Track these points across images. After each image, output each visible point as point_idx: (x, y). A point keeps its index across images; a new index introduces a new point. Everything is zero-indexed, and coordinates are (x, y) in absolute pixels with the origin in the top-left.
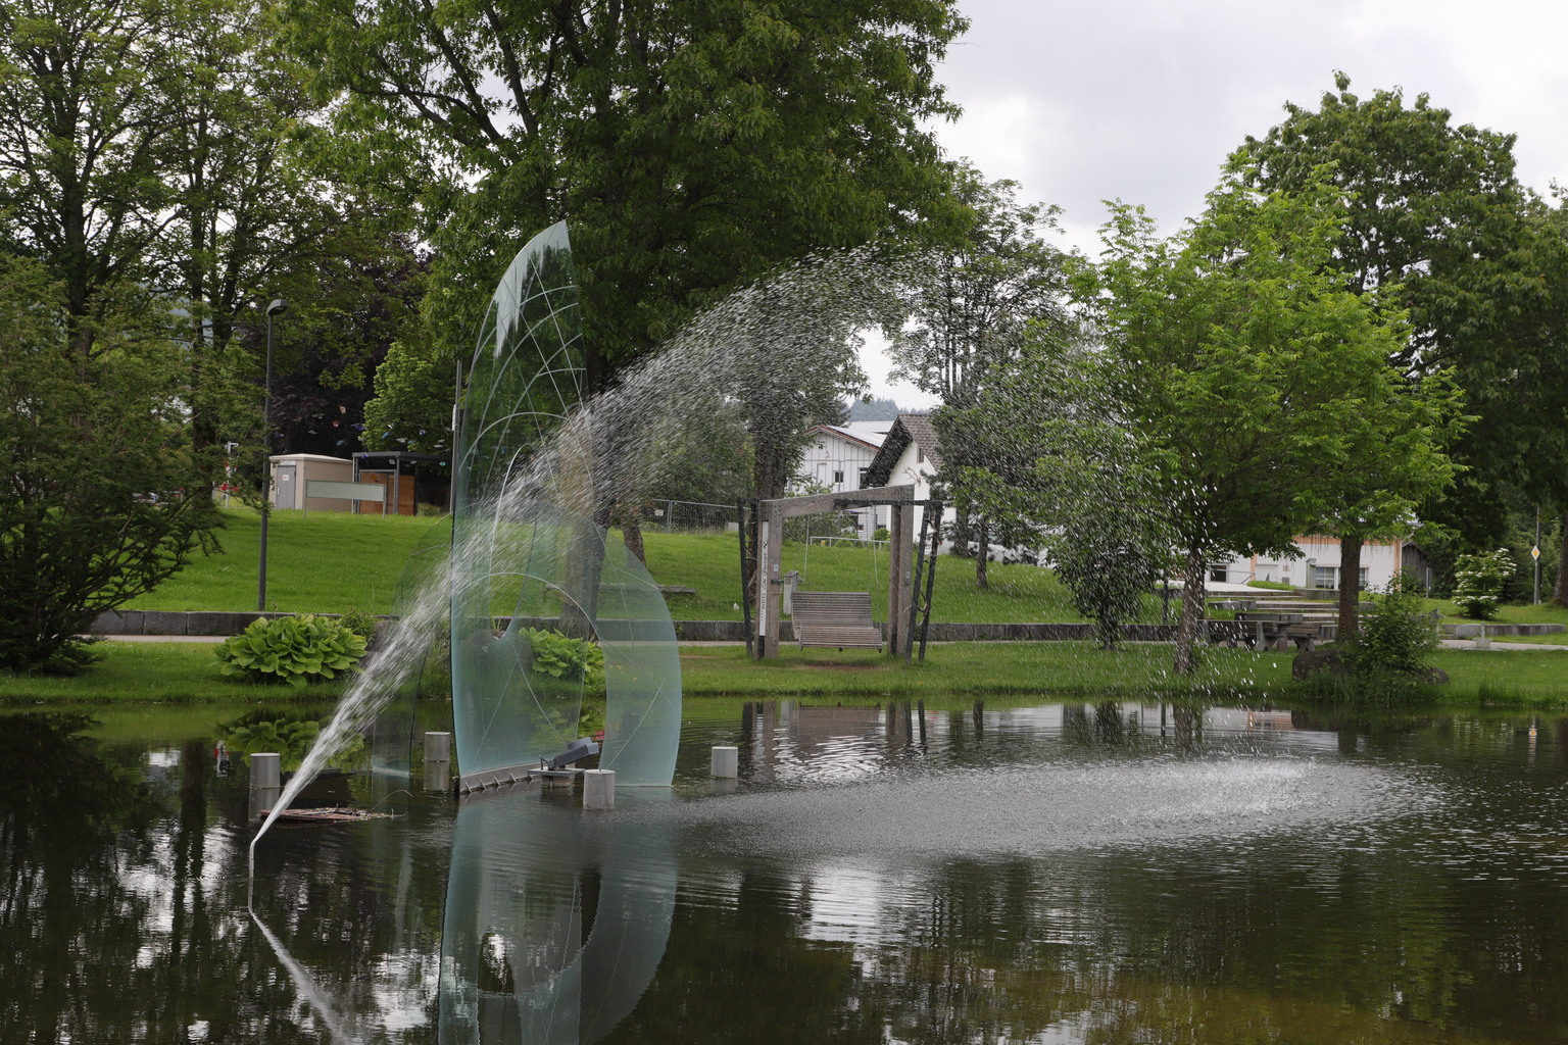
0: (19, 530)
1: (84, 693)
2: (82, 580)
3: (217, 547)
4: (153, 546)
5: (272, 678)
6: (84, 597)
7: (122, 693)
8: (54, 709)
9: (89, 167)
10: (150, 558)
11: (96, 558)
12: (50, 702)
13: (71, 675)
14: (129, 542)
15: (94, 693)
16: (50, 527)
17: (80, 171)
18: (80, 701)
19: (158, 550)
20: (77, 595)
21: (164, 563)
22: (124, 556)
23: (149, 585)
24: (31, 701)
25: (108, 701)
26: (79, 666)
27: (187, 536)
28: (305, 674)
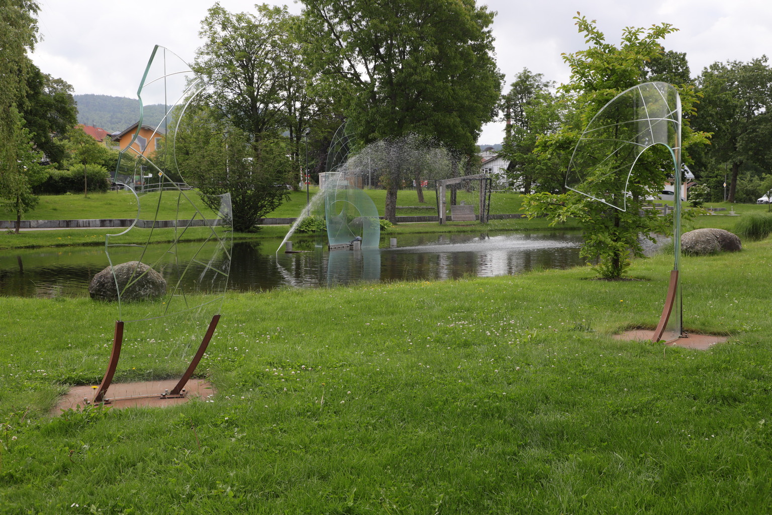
0: (241, 197)
1: (258, 236)
2: (257, 209)
3: (290, 199)
4: (273, 199)
5: (303, 232)
6: (257, 213)
7: (267, 236)
8: (251, 240)
9: (258, 92)
10: (272, 202)
11: (260, 203)
12: (250, 238)
13: (255, 232)
14: (267, 198)
15: (260, 236)
16: (248, 196)
17: (256, 93)
18: (257, 238)
19: (274, 201)
20: (256, 213)
21: (276, 204)
22: (266, 202)
23: (273, 209)
24: (245, 238)
25: (263, 238)
26: (257, 230)
27: (281, 197)
28: (312, 230)
